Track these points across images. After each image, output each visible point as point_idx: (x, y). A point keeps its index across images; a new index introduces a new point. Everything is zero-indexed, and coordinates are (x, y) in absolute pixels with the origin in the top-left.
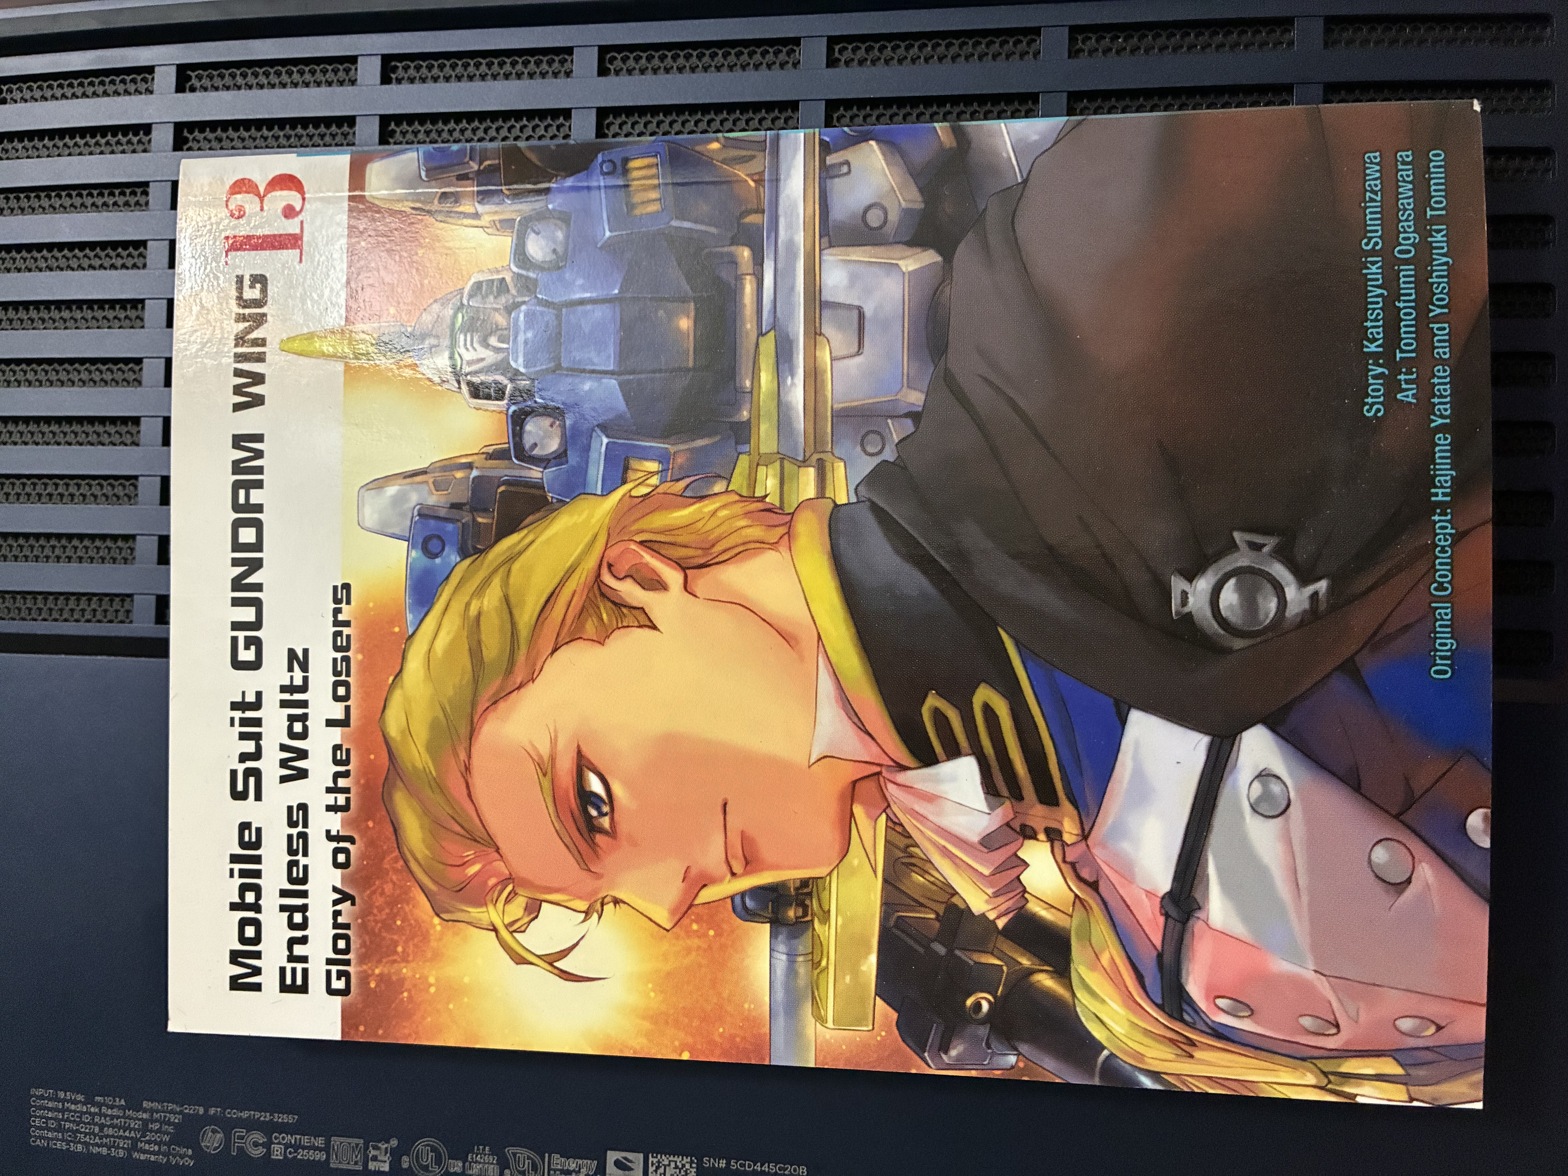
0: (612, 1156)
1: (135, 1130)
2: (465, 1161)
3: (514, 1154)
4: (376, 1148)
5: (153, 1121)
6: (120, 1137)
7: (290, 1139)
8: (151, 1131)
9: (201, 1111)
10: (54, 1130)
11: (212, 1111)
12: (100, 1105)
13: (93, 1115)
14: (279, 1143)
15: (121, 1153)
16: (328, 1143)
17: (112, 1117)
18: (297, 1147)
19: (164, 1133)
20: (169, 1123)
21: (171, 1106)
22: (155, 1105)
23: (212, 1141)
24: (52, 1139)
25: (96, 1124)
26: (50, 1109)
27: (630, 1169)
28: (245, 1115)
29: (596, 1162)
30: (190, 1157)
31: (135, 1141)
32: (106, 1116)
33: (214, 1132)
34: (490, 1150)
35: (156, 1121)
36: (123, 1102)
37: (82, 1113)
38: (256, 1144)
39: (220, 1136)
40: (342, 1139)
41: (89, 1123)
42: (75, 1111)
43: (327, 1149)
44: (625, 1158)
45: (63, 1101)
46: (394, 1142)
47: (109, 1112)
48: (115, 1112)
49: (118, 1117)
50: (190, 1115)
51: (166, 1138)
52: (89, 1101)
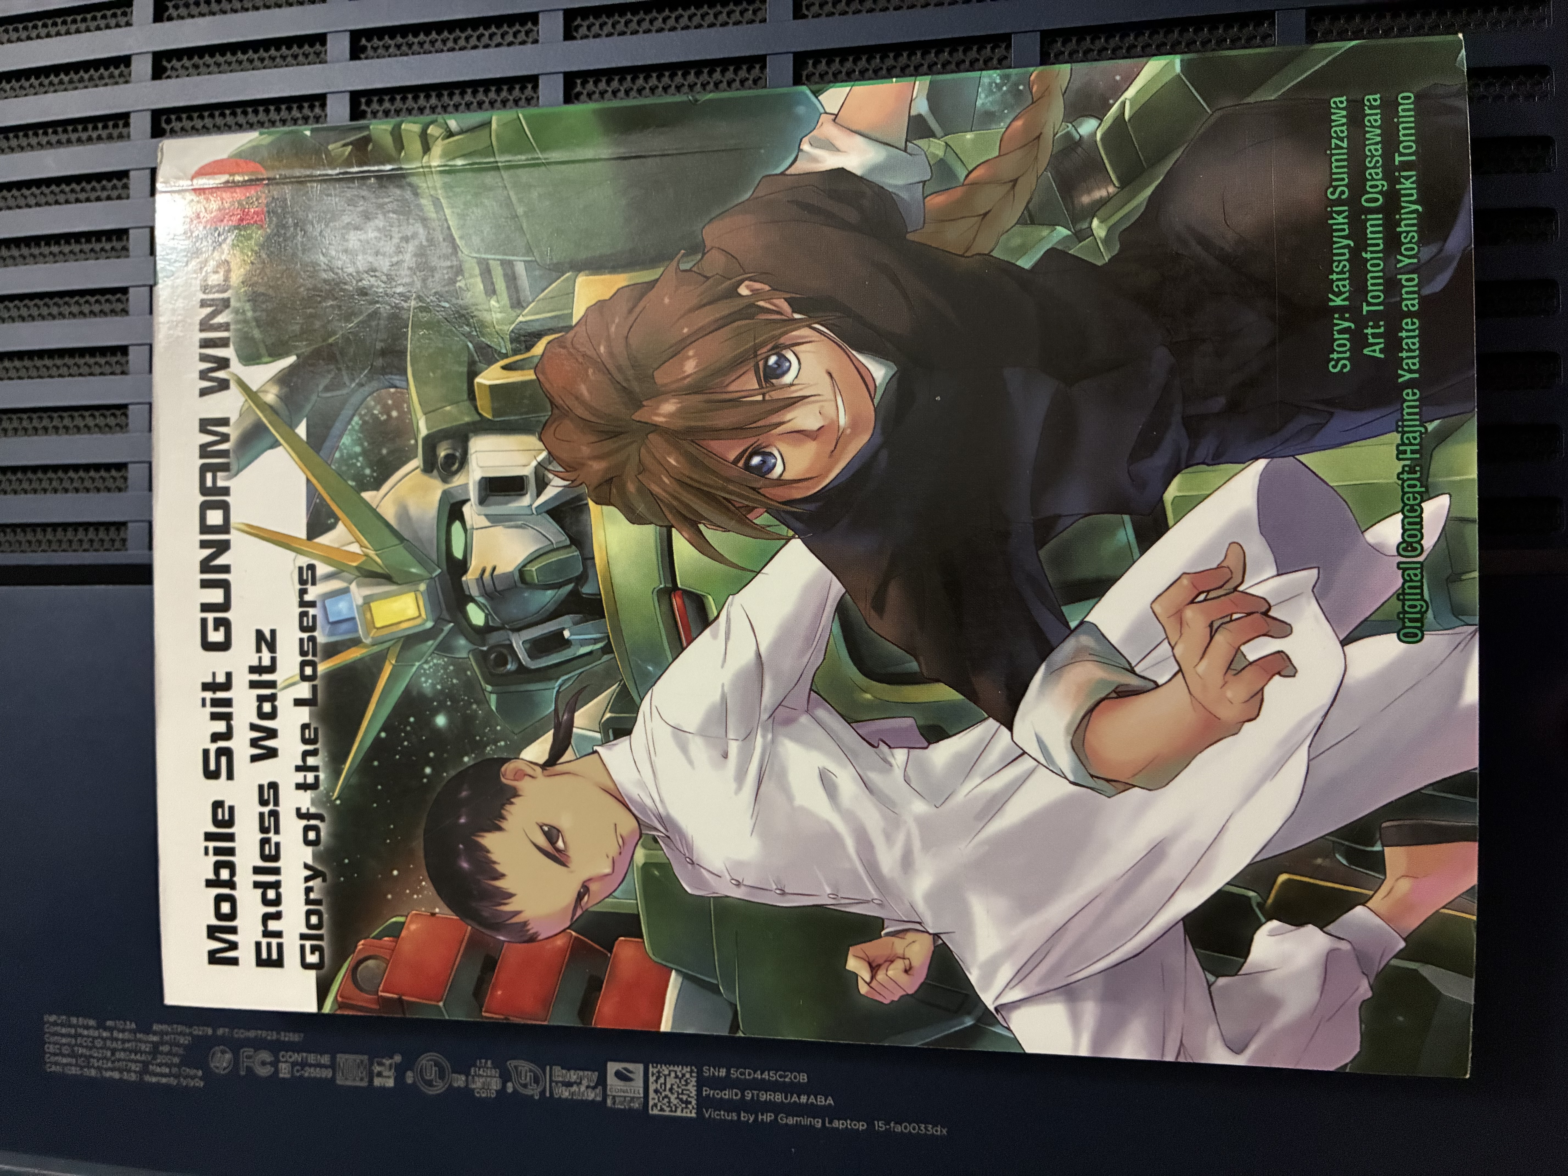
0: (612, 1067)
1: (145, 1052)
2: (467, 1074)
3: (516, 1067)
4: (380, 1064)
5: (162, 1043)
6: (132, 1061)
7: (296, 1057)
8: (162, 1053)
9: (210, 1031)
10: (69, 1056)
11: (220, 1032)
12: (111, 1029)
13: (104, 1039)
14: (286, 1062)
15: (133, 1077)
16: (333, 1059)
17: (124, 1041)
18: (304, 1065)
19: (175, 1055)
20: (178, 1045)
21: (180, 1028)
22: (164, 1027)
23: (221, 1061)
24: (66, 1065)
25: (108, 1049)
26: (63, 1035)
27: (630, 1080)
28: (252, 1034)
29: (596, 1073)
30: (201, 1079)
31: (146, 1064)
32: (117, 1040)
33: (223, 1052)
34: (492, 1063)
35: (166, 1043)
36: (134, 1026)
37: (94, 1038)
38: (264, 1063)
39: (228, 1056)
40: (347, 1056)
41: (101, 1048)
42: (88, 1037)
43: (333, 1066)
44: (625, 1069)
45: (75, 1027)
46: (398, 1058)
47: (121, 1036)
48: (127, 1035)
49: (129, 1041)
50: (198, 1036)
51: (176, 1060)
52: (101, 1026)
